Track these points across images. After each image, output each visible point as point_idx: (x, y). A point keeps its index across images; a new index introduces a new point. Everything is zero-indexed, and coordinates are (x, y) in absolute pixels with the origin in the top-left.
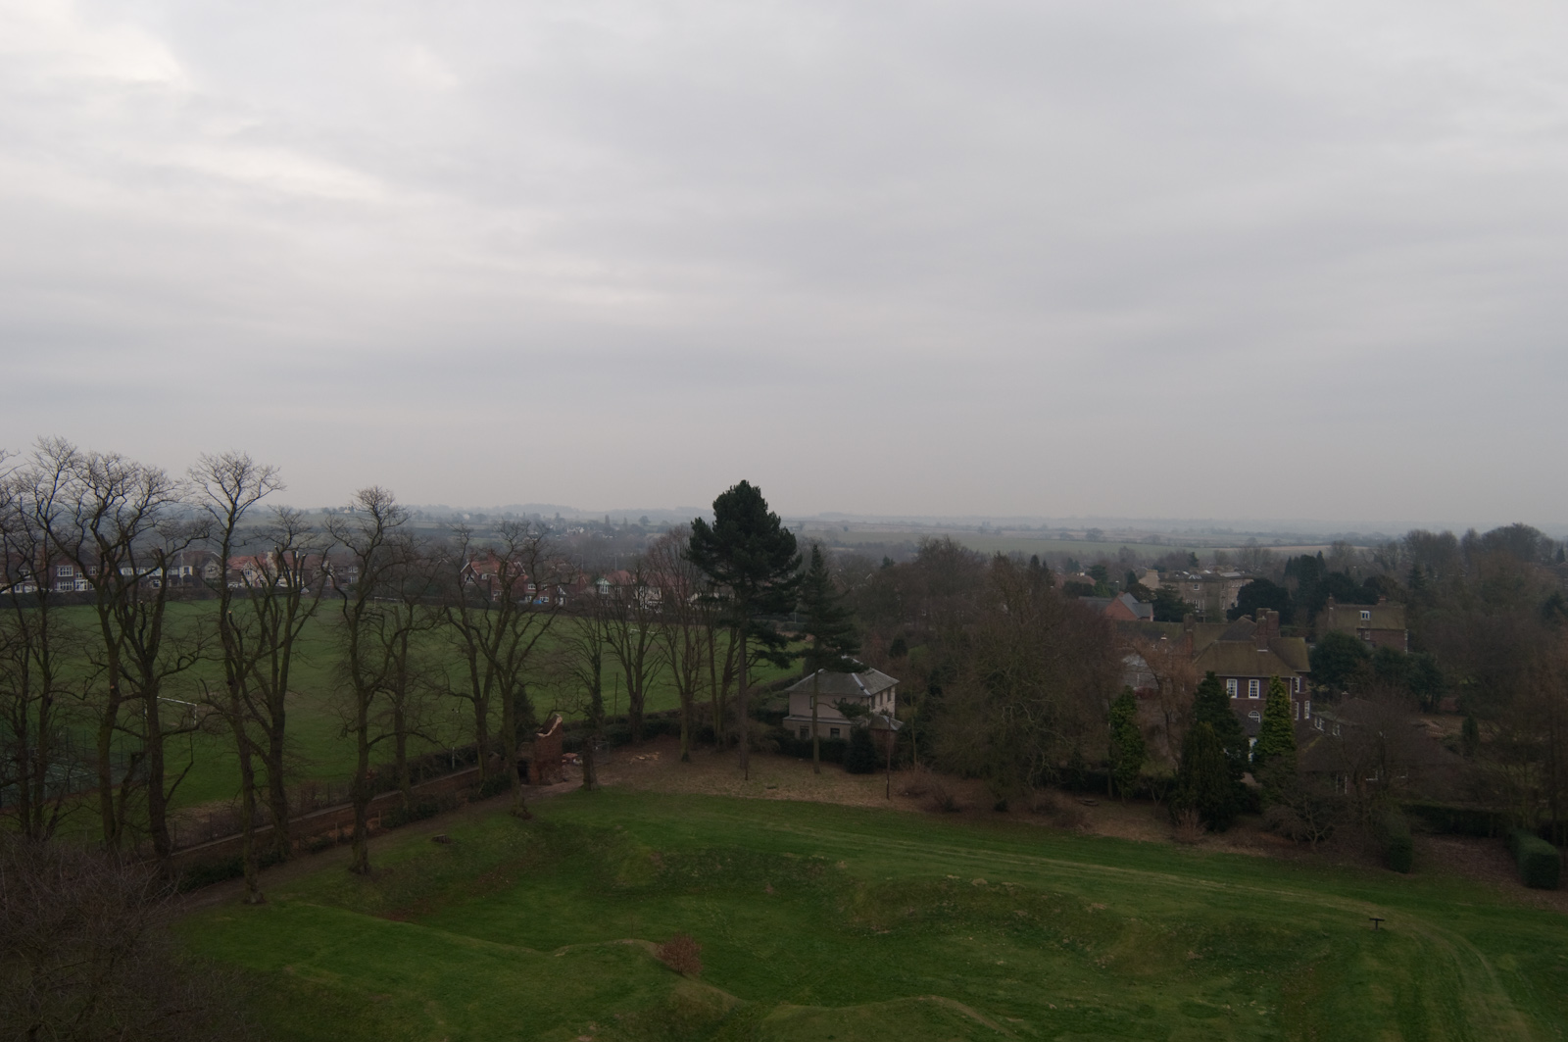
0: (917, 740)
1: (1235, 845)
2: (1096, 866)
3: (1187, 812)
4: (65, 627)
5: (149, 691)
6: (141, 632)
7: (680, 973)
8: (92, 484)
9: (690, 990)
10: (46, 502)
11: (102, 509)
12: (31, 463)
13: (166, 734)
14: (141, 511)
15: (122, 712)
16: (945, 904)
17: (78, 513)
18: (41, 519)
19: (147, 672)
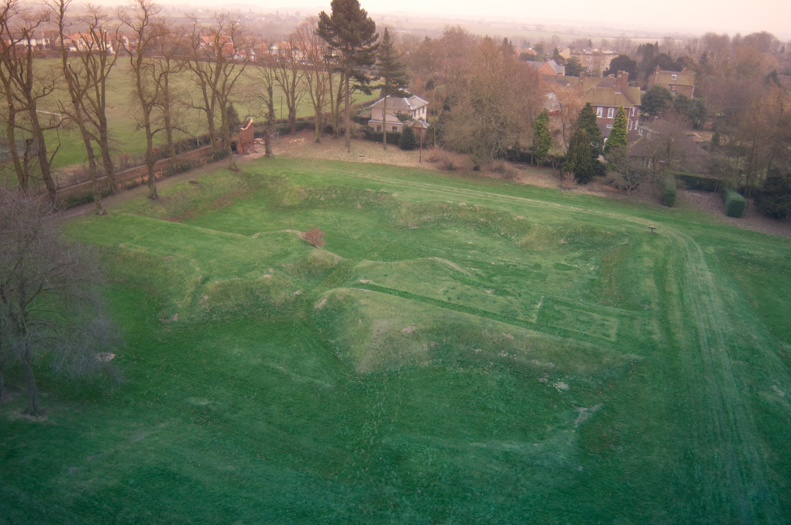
0: (436, 133)
1: (590, 190)
2: (521, 198)
3: (569, 174)
5: (31, 107)
6: (21, 75)
7: (314, 246)
9: (319, 254)
13: (43, 129)
15: (18, 118)
16: (445, 215)
19: (28, 97)
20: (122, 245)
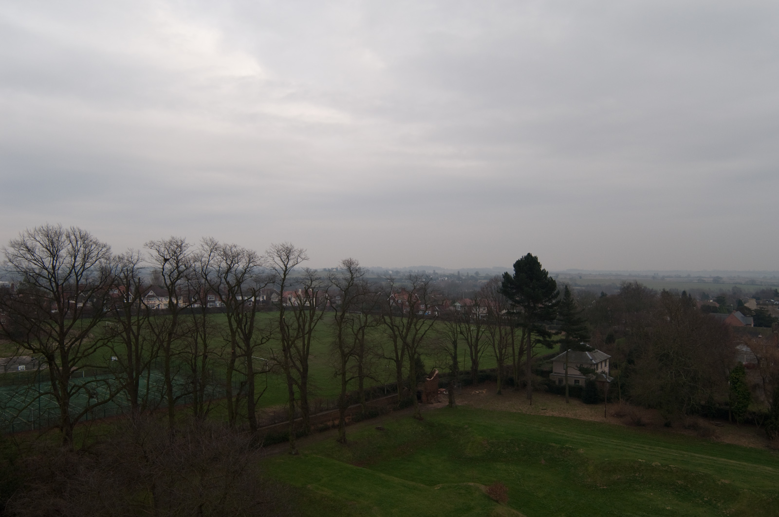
0: (621, 388)
2: (723, 459)
3: (776, 433)
4: (213, 323)
5: (248, 353)
6: (245, 326)
7: (497, 501)
8: (225, 258)
9: (502, 510)
10: (205, 266)
11: (229, 269)
12: (199, 249)
13: (256, 373)
14: (245, 270)
15: (237, 363)
16: (637, 475)
17: (219, 271)
18: (203, 274)
19: (248, 345)
20: (309, 486)
